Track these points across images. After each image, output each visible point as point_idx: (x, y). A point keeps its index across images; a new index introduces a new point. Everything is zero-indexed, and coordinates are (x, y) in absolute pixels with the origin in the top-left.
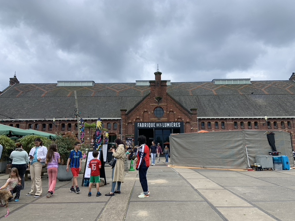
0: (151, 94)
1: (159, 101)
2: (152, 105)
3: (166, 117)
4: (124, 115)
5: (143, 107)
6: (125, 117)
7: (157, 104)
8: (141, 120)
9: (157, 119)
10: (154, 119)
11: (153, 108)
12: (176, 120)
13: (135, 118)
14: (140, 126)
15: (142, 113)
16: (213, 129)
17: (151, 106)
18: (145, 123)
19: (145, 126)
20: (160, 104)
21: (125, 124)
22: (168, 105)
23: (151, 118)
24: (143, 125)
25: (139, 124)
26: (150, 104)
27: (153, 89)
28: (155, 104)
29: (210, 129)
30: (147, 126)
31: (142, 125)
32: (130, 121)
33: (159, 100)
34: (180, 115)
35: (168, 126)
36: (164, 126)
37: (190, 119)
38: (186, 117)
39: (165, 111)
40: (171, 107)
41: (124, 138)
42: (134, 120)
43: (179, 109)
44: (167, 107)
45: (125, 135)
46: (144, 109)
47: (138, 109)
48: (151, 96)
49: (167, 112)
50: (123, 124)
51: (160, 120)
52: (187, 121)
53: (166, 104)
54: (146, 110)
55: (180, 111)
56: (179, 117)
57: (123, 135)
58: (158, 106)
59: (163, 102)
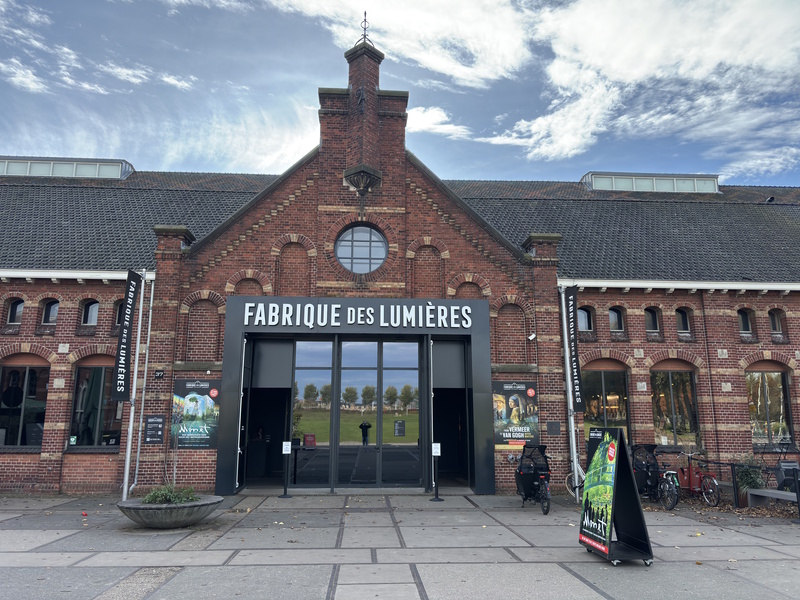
0: (326, 156)
1: (362, 193)
2: (329, 214)
3: (398, 277)
4: (172, 257)
5: (277, 222)
6: (180, 270)
7: (352, 209)
8: (268, 288)
9: (349, 284)
10: (333, 284)
11: (333, 226)
12: (451, 291)
13: (236, 274)
14: (260, 318)
15: (276, 251)
16: (638, 342)
17: (325, 219)
18: (285, 306)
19: (287, 317)
20: (370, 210)
21: (177, 308)
22: (411, 217)
23: (320, 278)
24: (276, 314)
25: (253, 309)
26: (321, 208)
27: (336, 131)
28: (344, 209)
29: (621, 345)
30: (293, 317)
31: (271, 314)
32: (205, 294)
33: (366, 187)
34: (471, 266)
35: (409, 323)
36: (387, 319)
37: (522, 288)
38: (502, 276)
39: (395, 247)
40: (426, 228)
41: (162, 384)
42: (229, 287)
43: (465, 236)
44: (406, 223)
45: (170, 368)
46: (283, 231)
47: (251, 229)
48: (325, 165)
49: (405, 251)
50: (165, 307)
51: (366, 289)
52: (509, 297)
53: (402, 210)
54: (294, 238)
55: (472, 249)
56: (469, 278)
57: (160, 368)
58: (360, 219)
59: (385, 198)
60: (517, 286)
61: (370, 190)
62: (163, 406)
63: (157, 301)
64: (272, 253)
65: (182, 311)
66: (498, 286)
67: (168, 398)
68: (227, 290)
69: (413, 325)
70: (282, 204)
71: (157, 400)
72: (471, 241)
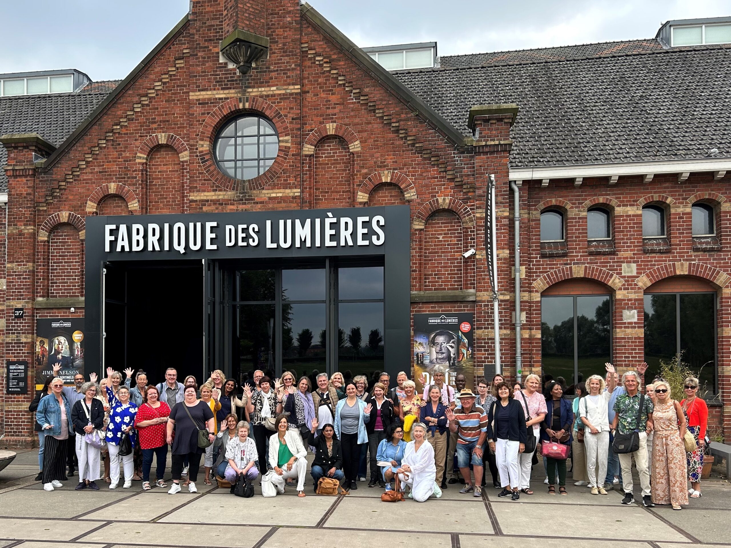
0: (198, 24)
1: (245, 71)
2: (203, 103)
3: (291, 181)
4: (24, 173)
5: (142, 119)
6: (35, 187)
7: (232, 93)
8: (134, 205)
9: (230, 194)
10: (210, 195)
11: (207, 118)
12: (362, 197)
13: (97, 191)
14: (122, 243)
15: (141, 157)
16: (629, 254)
17: (197, 110)
18: (151, 226)
19: (153, 240)
20: (254, 92)
21: (34, 235)
22: (309, 97)
23: (192, 189)
24: (140, 237)
25: (115, 233)
26: (194, 96)
28: (221, 94)
30: (161, 240)
31: (135, 237)
32: (64, 216)
33: (248, 62)
34: (389, 161)
35: (303, 242)
36: (275, 239)
37: (460, 186)
38: (433, 171)
39: (287, 140)
40: (330, 111)
41: (23, 324)
42: (91, 207)
43: (382, 117)
44: (301, 106)
45: (30, 306)
46: (149, 131)
47: (112, 131)
48: (196, 37)
49: (300, 145)
50: (21, 234)
51: (250, 199)
52: (440, 200)
53: (296, 89)
54: (162, 138)
55: (391, 135)
56: (386, 178)
57: (19, 306)
58: (241, 106)
59: (273, 75)
60: (453, 184)
61: (253, 65)
62: (25, 350)
63: (11, 228)
64: (138, 161)
65: (40, 239)
66: (426, 186)
67: (29, 340)
68: (88, 210)
69: (308, 244)
70: (146, 95)
71: (19, 343)
72: (390, 124)
